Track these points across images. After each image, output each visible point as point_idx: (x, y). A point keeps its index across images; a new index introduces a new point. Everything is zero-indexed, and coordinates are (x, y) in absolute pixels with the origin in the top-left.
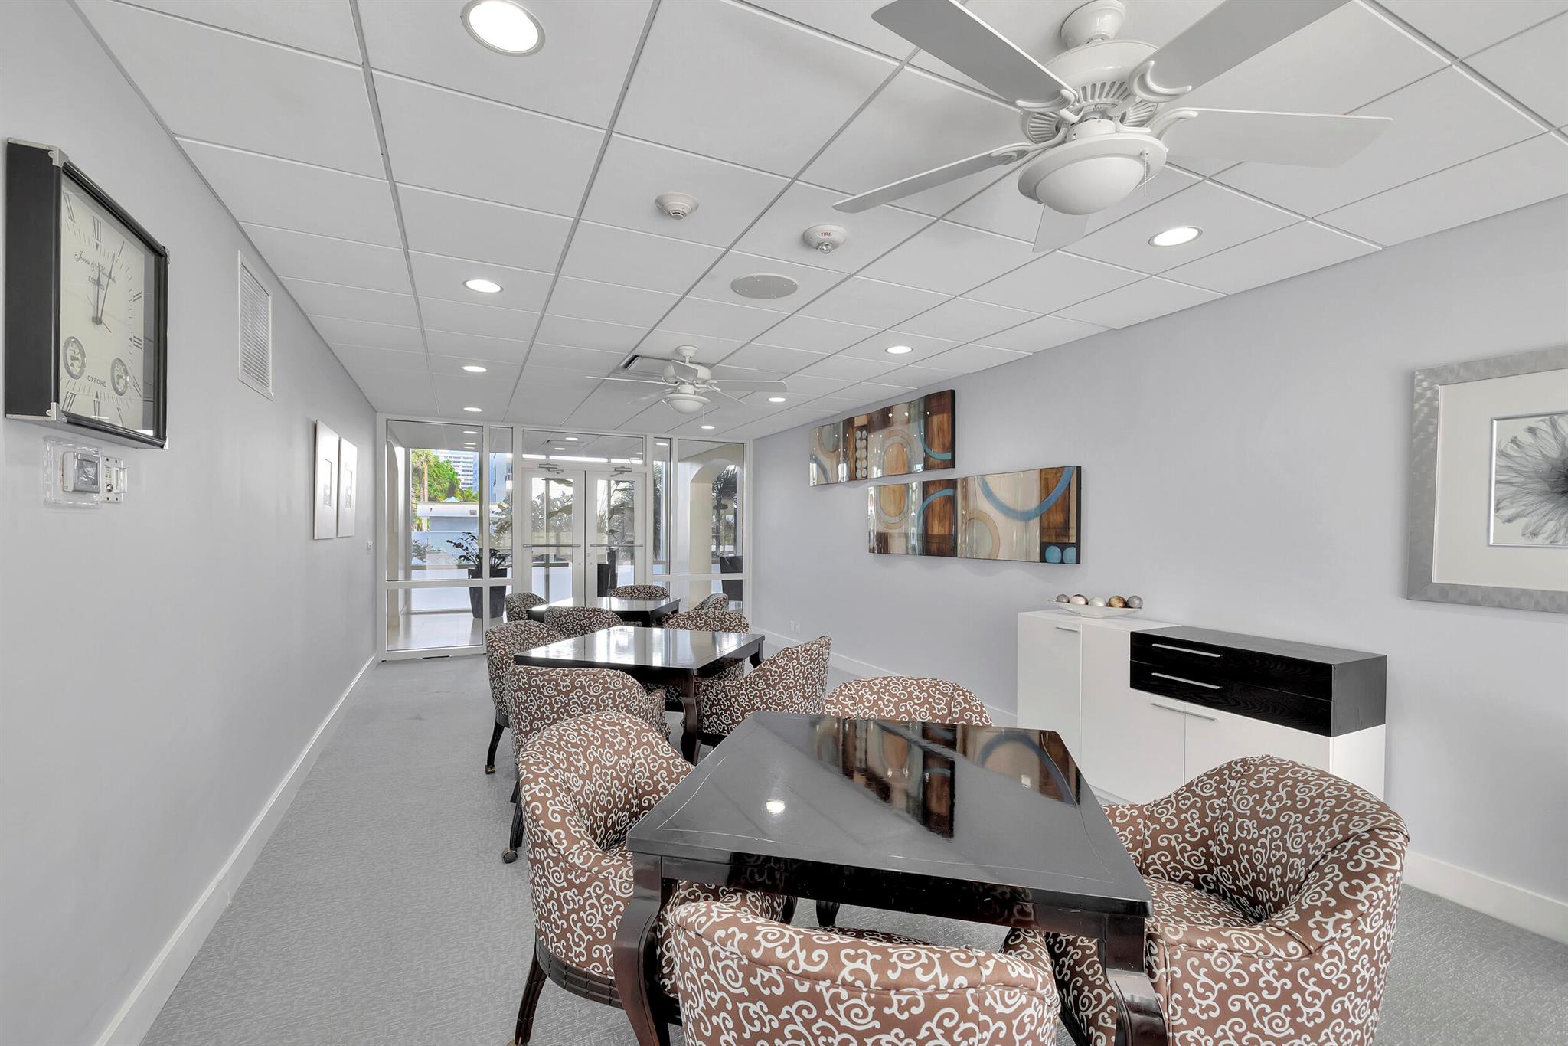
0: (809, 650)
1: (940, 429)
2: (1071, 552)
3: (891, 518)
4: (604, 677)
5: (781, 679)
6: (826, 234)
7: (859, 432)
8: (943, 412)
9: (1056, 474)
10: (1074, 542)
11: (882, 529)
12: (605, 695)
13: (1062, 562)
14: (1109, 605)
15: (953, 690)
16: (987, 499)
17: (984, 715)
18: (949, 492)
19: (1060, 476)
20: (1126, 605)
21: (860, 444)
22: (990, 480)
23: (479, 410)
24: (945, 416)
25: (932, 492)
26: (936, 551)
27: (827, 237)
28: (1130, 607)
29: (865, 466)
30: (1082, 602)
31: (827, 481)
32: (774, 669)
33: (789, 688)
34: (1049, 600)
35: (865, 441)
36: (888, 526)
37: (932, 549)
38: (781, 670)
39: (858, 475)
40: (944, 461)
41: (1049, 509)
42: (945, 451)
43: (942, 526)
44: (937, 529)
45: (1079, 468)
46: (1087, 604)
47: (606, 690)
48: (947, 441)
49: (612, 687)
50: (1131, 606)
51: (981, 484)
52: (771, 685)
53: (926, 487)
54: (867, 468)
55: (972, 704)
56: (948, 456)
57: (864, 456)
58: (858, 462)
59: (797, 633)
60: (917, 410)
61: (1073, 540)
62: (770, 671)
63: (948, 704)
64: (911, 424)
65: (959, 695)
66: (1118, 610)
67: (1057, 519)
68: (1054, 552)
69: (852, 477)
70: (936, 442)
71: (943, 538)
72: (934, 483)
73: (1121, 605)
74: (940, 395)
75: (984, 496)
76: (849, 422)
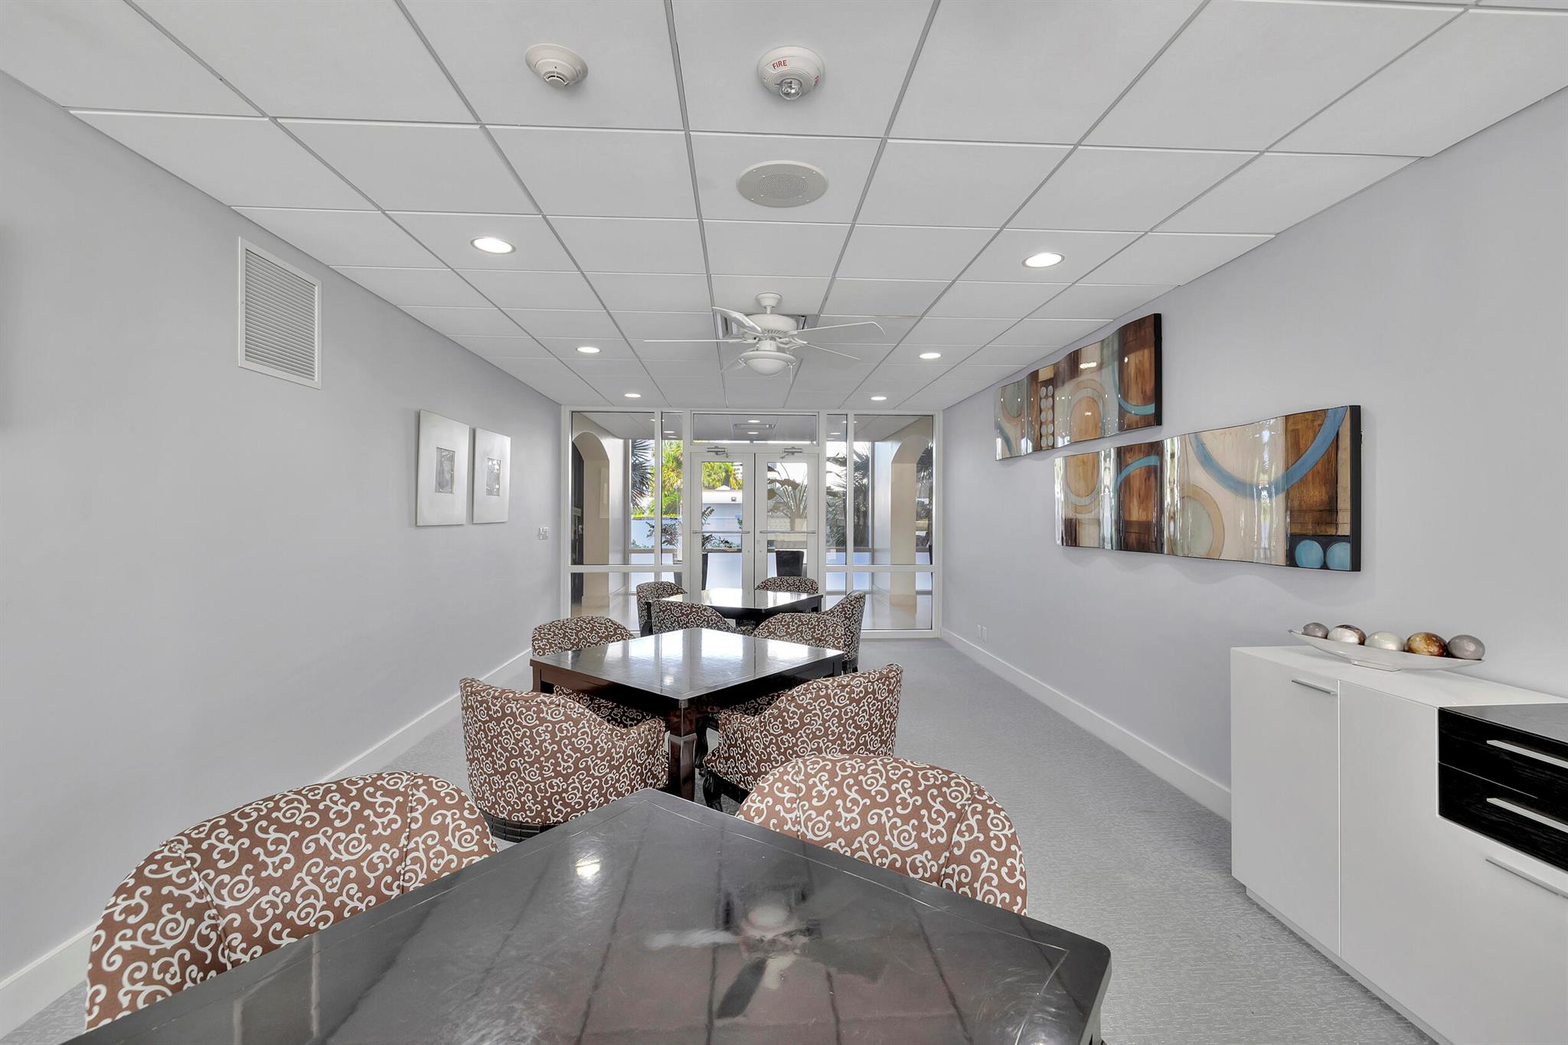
0: (846, 686)
1: (1140, 372)
2: (1341, 552)
3: (1079, 499)
4: (539, 704)
5: (803, 724)
6: (780, 64)
7: (1044, 389)
8: (1141, 346)
9: (1313, 421)
10: (1348, 533)
11: (1071, 515)
12: (541, 728)
13: (1325, 566)
14: (1408, 649)
15: (968, 799)
16: (1204, 468)
17: (1009, 861)
18: (1153, 460)
19: (1320, 425)
20: (1446, 651)
21: (1046, 404)
22: (1209, 440)
23: (638, 396)
24: (1146, 352)
25: (1130, 461)
26: (1135, 544)
27: (782, 69)
28: (1453, 656)
29: (1051, 432)
30: (1352, 638)
31: (1012, 455)
32: (793, 709)
33: (815, 737)
34: (1291, 631)
35: (1051, 399)
36: (1076, 508)
37: (1131, 541)
38: (802, 711)
39: (1044, 444)
40: (1145, 417)
41: (1301, 480)
42: (1146, 401)
43: (1144, 510)
44: (1136, 514)
45: (1356, 412)
46: (1362, 643)
47: (543, 721)
48: (1150, 386)
49: (549, 718)
50: (1457, 654)
51: (1194, 445)
52: (790, 731)
53: (1122, 453)
54: (1053, 434)
55: (992, 834)
56: (1150, 409)
57: (1050, 418)
58: (1044, 427)
59: (984, 641)
60: (1110, 349)
61: (1345, 529)
62: (788, 711)
63: (950, 827)
64: (1103, 370)
65: (974, 812)
66: (1426, 658)
67: (1316, 495)
68: (1310, 550)
69: (1038, 448)
70: (1134, 391)
71: (1146, 526)
72: (1130, 449)
73: (1435, 649)
74: (1139, 324)
75: (1198, 463)
76: (1034, 375)
